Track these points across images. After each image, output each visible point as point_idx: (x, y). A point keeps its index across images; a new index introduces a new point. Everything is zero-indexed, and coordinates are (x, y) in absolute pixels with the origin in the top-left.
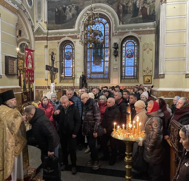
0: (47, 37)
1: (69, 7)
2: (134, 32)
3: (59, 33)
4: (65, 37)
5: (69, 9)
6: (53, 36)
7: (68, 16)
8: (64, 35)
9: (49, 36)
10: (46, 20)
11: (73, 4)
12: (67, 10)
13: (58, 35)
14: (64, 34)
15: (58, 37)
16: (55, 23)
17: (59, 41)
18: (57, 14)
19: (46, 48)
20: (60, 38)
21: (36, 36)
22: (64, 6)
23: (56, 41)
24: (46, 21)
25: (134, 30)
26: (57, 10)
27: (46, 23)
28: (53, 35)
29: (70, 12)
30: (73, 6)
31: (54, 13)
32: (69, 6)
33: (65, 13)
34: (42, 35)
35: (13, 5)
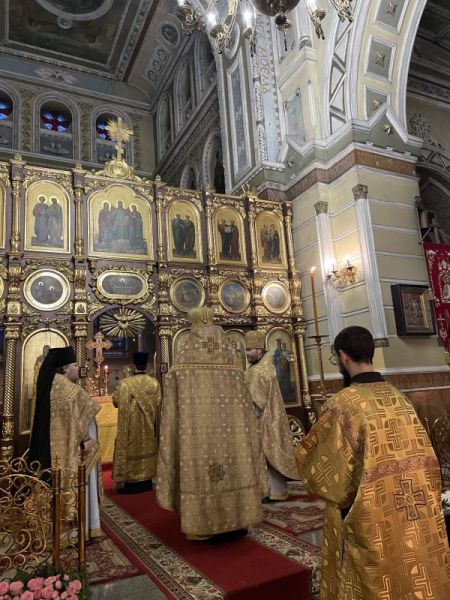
35: (397, 156)
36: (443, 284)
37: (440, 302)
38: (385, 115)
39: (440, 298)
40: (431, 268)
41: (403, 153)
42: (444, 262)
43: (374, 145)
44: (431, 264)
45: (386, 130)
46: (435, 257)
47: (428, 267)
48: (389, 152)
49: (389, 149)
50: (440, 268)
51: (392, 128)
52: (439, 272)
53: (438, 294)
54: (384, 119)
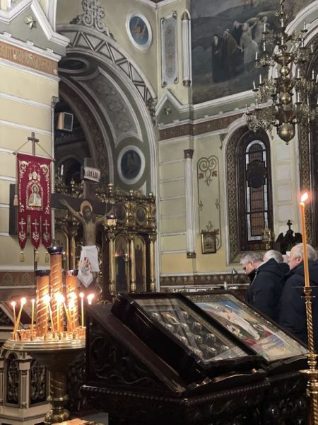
0: (191, 126)
1: (251, 24)
3: (224, 108)
4: (240, 115)
5: (250, 29)
6: (207, 118)
7: (246, 51)
8: (237, 111)
9: (196, 122)
10: (188, 76)
11: (261, 14)
12: (244, 34)
13: (221, 115)
14: (237, 109)
15: (221, 121)
16: (211, 80)
17: (223, 131)
18: (217, 52)
19: (188, 159)
20: (226, 122)
21: (162, 126)
22: (237, 24)
23: (217, 133)
24: (186, 79)
26: (216, 42)
27: (187, 83)
28: (207, 116)
29: (253, 38)
30: (261, 18)
31: (210, 50)
32: (249, 20)
33: (239, 44)
34: (177, 121)
35: (40, 52)
36: (30, 192)
37: (25, 208)
38: (29, 8)
39: (25, 206)
40: (21, 176)
41: (45, 50)
42: (35, 173)
43: (12, 37)
44: (22, 173)
45: (28, 24)
46: (28, 167)
47: (19, 176)
48: (29, 47)
49: (30, 44)
50: (30, 178)
51: (35, 22)
52: (28, 181)
53: (24, 201)
54: (28, 11)
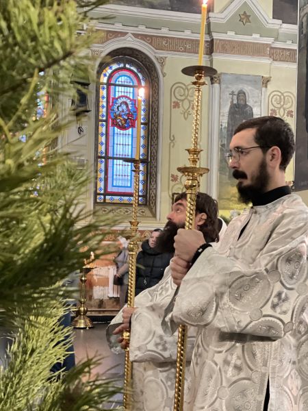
2: (144, 37)
25: (142, 29)
